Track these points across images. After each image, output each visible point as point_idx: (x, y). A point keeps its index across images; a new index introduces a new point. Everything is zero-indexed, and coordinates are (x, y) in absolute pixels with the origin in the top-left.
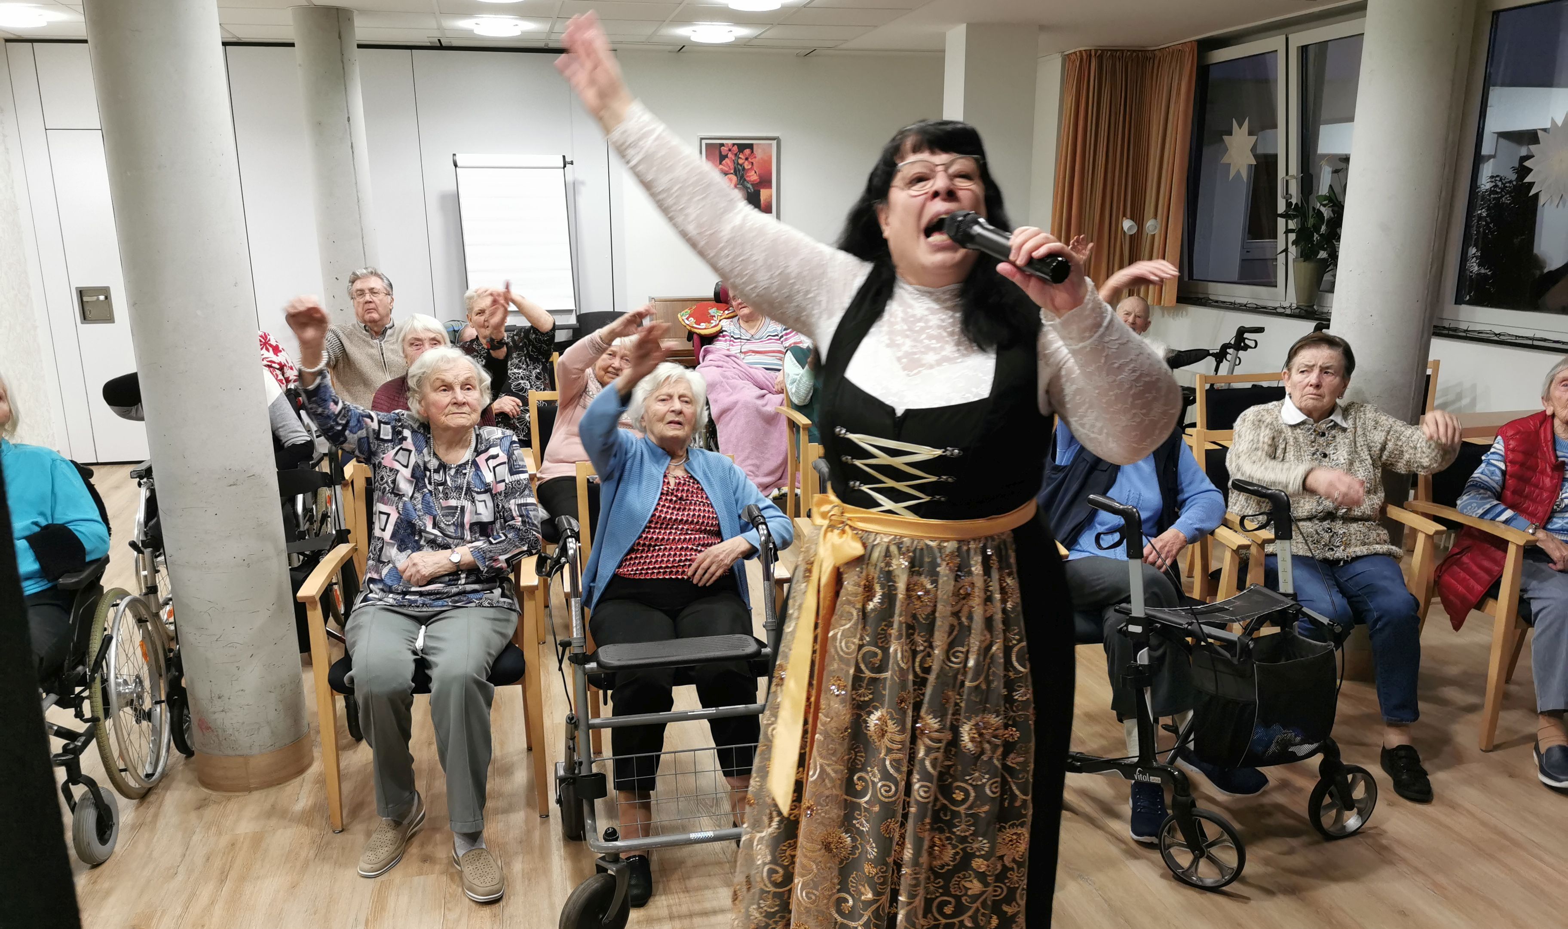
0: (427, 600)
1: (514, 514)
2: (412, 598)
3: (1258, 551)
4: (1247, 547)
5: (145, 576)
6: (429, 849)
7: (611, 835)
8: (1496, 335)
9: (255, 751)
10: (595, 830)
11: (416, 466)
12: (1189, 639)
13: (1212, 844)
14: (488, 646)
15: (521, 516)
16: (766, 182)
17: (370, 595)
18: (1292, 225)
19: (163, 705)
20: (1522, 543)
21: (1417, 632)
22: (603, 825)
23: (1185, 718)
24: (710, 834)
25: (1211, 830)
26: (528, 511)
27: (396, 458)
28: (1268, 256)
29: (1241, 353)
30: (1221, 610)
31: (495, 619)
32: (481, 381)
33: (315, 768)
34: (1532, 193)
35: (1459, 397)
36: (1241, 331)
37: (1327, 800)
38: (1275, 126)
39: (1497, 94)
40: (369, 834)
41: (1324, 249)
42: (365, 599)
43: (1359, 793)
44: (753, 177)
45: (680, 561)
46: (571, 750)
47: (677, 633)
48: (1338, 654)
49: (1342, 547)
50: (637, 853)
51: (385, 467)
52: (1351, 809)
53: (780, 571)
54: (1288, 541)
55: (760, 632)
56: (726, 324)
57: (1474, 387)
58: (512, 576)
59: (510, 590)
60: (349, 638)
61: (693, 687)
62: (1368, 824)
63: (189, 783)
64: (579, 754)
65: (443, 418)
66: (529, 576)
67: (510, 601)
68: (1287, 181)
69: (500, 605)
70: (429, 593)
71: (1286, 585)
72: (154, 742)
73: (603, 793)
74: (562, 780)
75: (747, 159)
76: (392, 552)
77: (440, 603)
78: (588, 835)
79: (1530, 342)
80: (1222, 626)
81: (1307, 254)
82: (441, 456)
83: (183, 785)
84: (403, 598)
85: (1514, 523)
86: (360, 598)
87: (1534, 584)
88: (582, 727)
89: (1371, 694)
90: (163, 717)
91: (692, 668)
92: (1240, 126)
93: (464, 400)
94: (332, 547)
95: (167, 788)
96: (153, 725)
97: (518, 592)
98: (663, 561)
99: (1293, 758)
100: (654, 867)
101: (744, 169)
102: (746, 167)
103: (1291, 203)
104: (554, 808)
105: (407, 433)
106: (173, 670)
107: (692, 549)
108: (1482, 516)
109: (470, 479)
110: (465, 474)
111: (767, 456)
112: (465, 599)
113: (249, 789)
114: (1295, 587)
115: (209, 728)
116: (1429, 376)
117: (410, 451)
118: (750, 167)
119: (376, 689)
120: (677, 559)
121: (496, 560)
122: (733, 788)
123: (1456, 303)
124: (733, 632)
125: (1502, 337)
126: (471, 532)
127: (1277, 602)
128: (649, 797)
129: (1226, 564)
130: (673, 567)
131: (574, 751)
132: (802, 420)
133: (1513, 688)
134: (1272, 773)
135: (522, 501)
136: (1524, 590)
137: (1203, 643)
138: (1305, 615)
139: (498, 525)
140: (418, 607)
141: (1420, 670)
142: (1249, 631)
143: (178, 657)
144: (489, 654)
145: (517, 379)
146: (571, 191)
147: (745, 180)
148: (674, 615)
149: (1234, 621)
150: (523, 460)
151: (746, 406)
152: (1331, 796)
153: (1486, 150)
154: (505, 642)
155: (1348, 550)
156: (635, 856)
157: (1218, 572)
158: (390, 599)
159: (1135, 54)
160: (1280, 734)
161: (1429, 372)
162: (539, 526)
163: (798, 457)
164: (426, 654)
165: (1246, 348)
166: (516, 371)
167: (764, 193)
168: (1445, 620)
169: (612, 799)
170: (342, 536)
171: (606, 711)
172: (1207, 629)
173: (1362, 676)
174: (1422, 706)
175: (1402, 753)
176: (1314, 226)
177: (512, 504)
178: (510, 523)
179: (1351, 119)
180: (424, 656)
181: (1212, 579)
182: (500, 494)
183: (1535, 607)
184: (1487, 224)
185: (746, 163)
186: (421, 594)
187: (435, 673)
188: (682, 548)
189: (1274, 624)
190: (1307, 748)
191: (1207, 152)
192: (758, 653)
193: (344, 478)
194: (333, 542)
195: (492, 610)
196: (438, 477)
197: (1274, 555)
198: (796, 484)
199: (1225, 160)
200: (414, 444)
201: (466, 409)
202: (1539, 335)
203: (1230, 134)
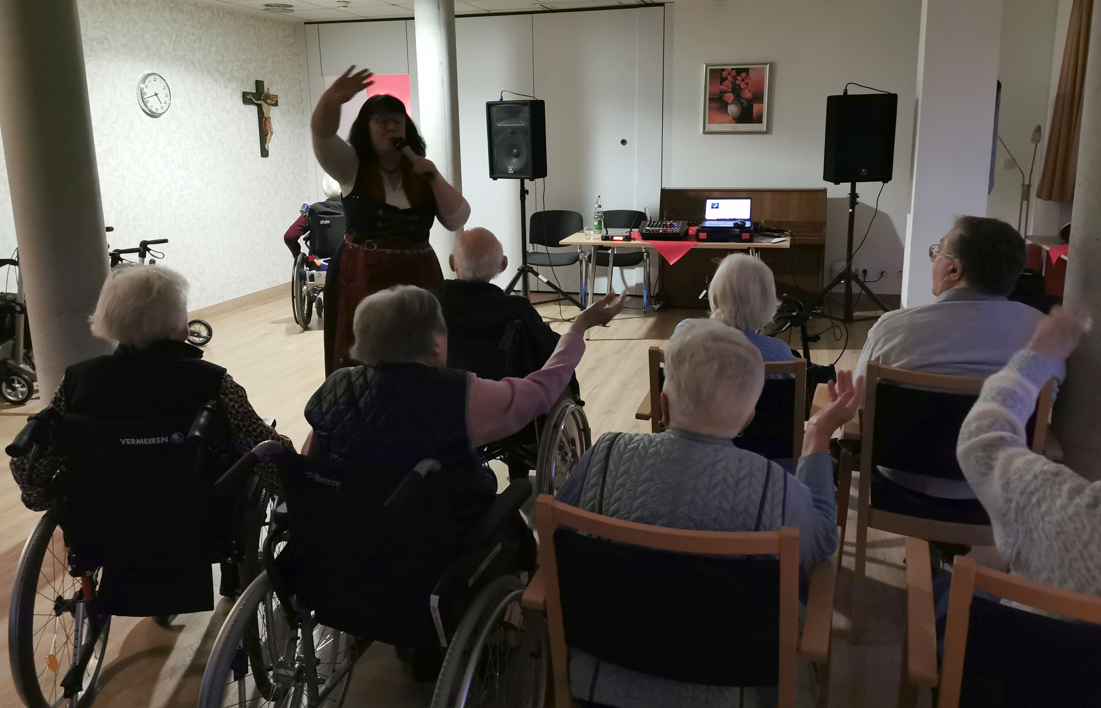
118: (745, 86)
185: (743, 83)
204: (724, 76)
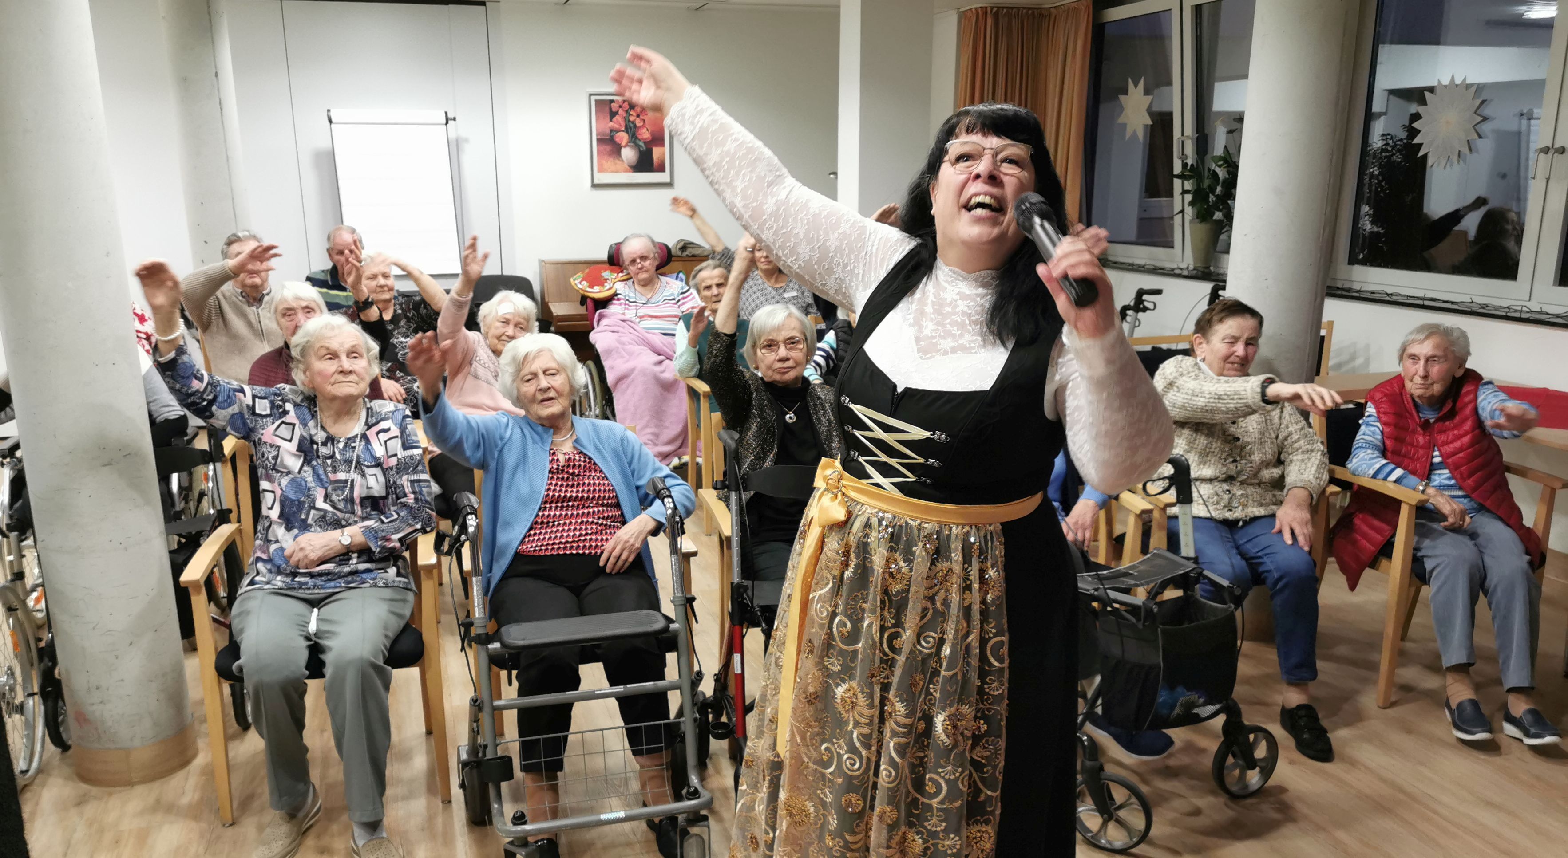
0: (319, 581)
1: (407, 491)
2: (303, 580)
3: (1161, 515)
4: (1149, 512)
5: (11, 562)
6: (326, 841)
7: (519, 819)
8: (1388, 295)
9: (137, 743)
10: (502, 814)
11: (302, 440)
12: (1095, 604)
13: (1120, 807)
14: (386, 628)
15: (414, 492)
16: (658, 139)
17: (257, 578)
18: (1188, 186)
19: (36, 697)
20: (1414, 503)
21: (1316, 591)
22: (509, 810)
23: (1092, 683)
24: (621, 814)
25: (1119, 794)
26: (420, 486)
27: (277, 433)
28: (1166, 214)
29: (1141, 315)
30: (1126, 574)
31: (392, 600)
32: (369, 350)
33: (200, 760)
34: (1421, 154)
35: (1353, 358)
36: (1140, 293)
37: (1230, 760)
38: (1169, 83)
39: (1386, 52)
40: (261, 829)
41: (1220, 210)
42: (252, 583)
43: (1261, 752)
44: (645, 134)
45: (580, 535)
46: (474, 733)
47: (582, 611)
48: (1238, 614)
49: (1240, 508)
50: (546, 836)
51: (265, 443)
52: (1253, 768)
53: (686, 544)
54: (1188, 506)
55: (668, 608)
56: (620, 287)
57: (1367, 347)
58: (407, 554)
59: (405, 569)
60: (236, 625)
61: (600, 666)
62: (1271, 782)
63: (67, 778)
64: (484, 738)
65: (329, 388)
66: (426, 554)
67: (405, 580)
68: (1183, 142)
69: (396, 584)
70: (320, 574)
71: (1187, 548)
72: (27, 736)
73: (509, 776)
74: (465, 764)
75: (638, 116)
76: (280, 531)
77: (332, 584)
78: (496, 819)
79: (1420, 302)
80: (1127, 591)
81: (1203, 215)
82: (329, 430)
83: (60, 781)
84: (293, 580)
85: (1405, 481)
86: (246, 581)
87: (1427, 543)
88: (487, 709)
89: (1271, 655)
90: (37, 710)
91: (598, 647)
92: (1136, 86)
93: (351, 368)
94: (214, 528)
95: (43, 785)
96: (26, 719)
97: (413, 571)
98: (562, 536)
99: (1197, 720)
100: (562, 850)
101: (635, 126)
102: (638, 125)
103: (1186, 164)
104: (457, 793)
105: (289, 407)
106: (46, 660)
107: (593, 522)
108: (1374, 476)
109: (360, 453)
110: (354, 447)
111: (667, 424)
112: (358, 579)
113: (130, 784)
114: (1197, 550)
115: (86, 720)
116: (1323, 338)
117: (294, 425)
118: (641, 124)
119: (267, 678)
120: (578, 533)
121: (389, 540)
122: (642, 767)
123: (1349, 264)
124: (639, 607)
125: (1394, 297)
126: (362, 506)
127: (1179, 566)
128: (556, 778)
129: (1130, 528)
130: (573, 541)
131: (478, 733)
132: (703, 387)
133: (1409, 645)
134: (1178, 735)
135: (415, 477)
136: (1417, 549)
137: (1109, 609)
138: (1206, 577)
139: (390, 501)
140: (309, 589)
141: (1318, 629)
142: (1153, 594)
143: (51, 645)
144: (386, 636)
145: (403, 348)
146: (455, 148)
147: (637, 138)
148: (577, 591)
149: (1138, 586)
150: (416, 435)
151: (644, 372)
152: (1234, 756)
153: (1376, 108)
154: (402, 623)
155: (1246, 510)
156: (543, 840)
157: (1122, 537)
158: (279, 581)
159: (1030, 12)
160: (1185, 696)
161: (1323, 332)
162: (433, 503)
163: (699, 426)
164: (319, 638)
165: (1145, 309)
166: (403, 339)
167: (656, 152)
168: (1341, 580)
169: (517, 783)
170: (223, 517)
171: (510, 692)
172: (1113, 594)
173: (1264, 636)
174: (1320, 665)
175: (1302, 712)
176: (1209, 186)
177: (405, 481)
178: (402, 500)
179: (1245, 76)
180: (317, 640)
181: (1117, 543)
182: (391, 468)
183: (1429, 565)
184: (1379, 182)
185: (638, 120)
186: (312, 575)
187: (329, 658)
188: (582, 522)
189: (1177, 587)
190: (1210, 709)
191: (1103, 109)
192: (666, 629)
193: (224, 455)
194: (214, 522)
195: (388, 590)
196: (324, 451)
197: (1176, 517)
198: (698, 453)
199: (1121, 120)
200: (298, 418)
201: (352, 377)
202: (1430, 295)
203: (1127, 94)
204: (614, 110)
